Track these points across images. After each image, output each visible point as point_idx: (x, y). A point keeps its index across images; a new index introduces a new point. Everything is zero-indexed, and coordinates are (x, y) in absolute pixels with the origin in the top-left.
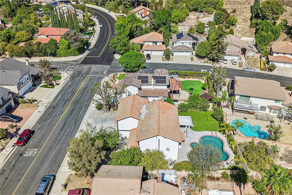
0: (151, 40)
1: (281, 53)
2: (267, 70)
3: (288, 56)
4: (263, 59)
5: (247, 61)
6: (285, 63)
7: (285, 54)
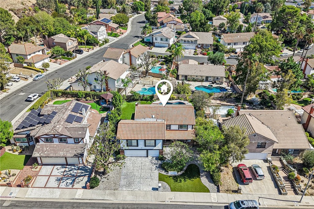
1: (32, 54)
2: (45, 70)
3: (37, 53)
4: (25, 65)
5: (21, 73)
6: (44, 60)
7: (34, 53)
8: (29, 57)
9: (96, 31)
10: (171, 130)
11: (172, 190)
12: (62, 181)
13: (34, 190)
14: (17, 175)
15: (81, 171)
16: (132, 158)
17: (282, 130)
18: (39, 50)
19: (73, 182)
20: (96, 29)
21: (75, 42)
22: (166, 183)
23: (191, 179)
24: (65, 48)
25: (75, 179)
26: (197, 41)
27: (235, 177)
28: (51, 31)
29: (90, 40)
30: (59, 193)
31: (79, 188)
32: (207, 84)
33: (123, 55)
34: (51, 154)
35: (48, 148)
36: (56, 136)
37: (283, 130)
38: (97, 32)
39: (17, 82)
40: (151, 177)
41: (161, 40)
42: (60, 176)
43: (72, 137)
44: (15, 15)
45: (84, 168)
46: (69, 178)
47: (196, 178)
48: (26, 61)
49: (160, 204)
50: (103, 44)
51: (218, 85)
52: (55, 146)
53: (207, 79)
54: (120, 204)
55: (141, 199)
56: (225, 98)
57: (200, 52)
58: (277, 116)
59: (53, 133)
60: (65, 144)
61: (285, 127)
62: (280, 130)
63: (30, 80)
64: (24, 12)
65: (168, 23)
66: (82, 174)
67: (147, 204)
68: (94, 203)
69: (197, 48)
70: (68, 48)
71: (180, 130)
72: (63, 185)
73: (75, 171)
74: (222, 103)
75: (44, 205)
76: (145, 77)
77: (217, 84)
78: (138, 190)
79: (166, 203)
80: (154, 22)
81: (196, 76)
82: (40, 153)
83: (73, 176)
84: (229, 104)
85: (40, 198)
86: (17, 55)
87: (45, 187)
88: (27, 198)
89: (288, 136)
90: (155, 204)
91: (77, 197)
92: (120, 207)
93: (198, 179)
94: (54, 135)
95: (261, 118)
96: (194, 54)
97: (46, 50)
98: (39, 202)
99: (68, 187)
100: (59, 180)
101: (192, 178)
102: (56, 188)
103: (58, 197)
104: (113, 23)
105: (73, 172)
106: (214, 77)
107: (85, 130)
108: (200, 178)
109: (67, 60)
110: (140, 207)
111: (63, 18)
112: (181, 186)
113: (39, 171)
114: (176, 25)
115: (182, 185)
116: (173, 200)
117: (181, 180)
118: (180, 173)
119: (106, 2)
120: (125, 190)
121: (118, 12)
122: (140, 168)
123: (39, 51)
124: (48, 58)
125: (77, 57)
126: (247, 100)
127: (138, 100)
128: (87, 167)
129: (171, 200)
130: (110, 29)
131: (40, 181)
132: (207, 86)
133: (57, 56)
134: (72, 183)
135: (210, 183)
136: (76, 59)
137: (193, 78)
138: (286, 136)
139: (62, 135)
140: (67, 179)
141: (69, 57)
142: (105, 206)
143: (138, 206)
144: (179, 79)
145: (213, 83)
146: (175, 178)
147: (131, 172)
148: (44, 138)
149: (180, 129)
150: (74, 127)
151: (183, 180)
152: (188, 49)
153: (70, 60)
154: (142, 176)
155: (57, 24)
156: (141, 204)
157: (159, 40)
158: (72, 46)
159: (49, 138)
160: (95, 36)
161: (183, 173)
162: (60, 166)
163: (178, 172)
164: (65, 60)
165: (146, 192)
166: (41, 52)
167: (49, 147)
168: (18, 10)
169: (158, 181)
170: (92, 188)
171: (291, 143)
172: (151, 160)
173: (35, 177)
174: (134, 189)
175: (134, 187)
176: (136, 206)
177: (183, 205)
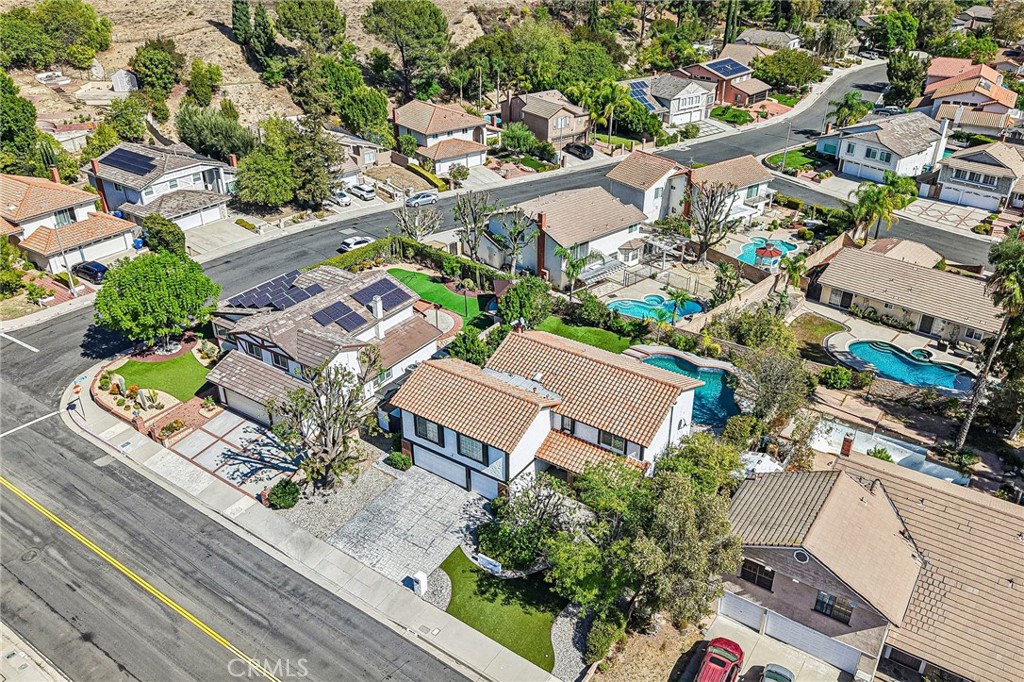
0: (46, 207)
1: (443, 133)
2: (452, 185)
3: (459, 136)
4: (413, 161)
5: (389, 180)
6: (467, 155)
7: (450, 133)
8: (431, 142)
9: (668, 97)
10: (576, 438)
11: (453, 610)
12: (231, 462)
13: (169, 457)
14: (165, 408)
15: (286, 456)
16: (430, 475)
17: (976, 592)
18: (465, 126)
19: (249, 475)
20: (672, 89)
21: (579, 119)
22: (450, 583)
23: (528, 607)
24: (542, 134)
25: (261, 468)
26: (1010, 180)
27: (682, 672)
28: (544, 80)
29: (631, 122)
30: (203, 486)
31: (248, 495)
32: (911, 343)
33: (670, 180)
34: (241, 386)
35: (244, 370)
36: (266, 344)
37: (983, 595)
38: (669, 101)
39: (365, 200)
40: (430, 547)
41: (868, 155)
42: (237, 448)
43: (296, 358)
44: (479, 25)
46: (249, 462)
47: (544, 611)
48: (420, 150)
49: (387, 628)
50: (673, 139)
51: (957, 361)
52: (262, 369)
53: (926, 326)
55: (356, 590)
56: (919, 409)
57: (1008, 225)
58: (992, 532)
59: (262, 336)
60: (283, 372)
61: (998, 587)
62: (970, 589)
63: (399, 202)
64: (504, 20)
65: (951, 100)
66: (282, 462)
67: (359, 610)
68: (249, 544)
69: (1002, 209)
70: (552, 134)
71: (602, 449)
72: (227, 471)
73: (274, 450)
74: (889, 422)
75: (157, 497)
76: (693, 262)
77: (956, 355)
78: (368, 564)
79: (406, 634)
80: (904, 92)
81: (886, 306)
82: (224, 374)
83: (262, 460)
84: (912, 434)
85: (165, 480)
86: (409, 131)
87: (191, 461)
88: (144, 468)
89: (991, 625)
90: (376, 621)
91: (227, 512)
92: (290, 583)
93: (549, 615)
94: (263, 340)
95: (916, 511)
96: (973, 230)
97: (488, 130)
98: (157, 486)
99: (232, 481)
100: (230, 456)
101: (531, 604)
102: (209, 472)
103: (195, 494)
104: (753, 77)
105: (269, 451)
106: (958, 326)
107: (333, 351)
108: (556, 616)
109: (530, 169)
110: (333, 608)
111: (598, 48)
112: (481, 611)
113: (210, 419)
114: (981, 110)
115: (488, 611)
116: (428, 637)
117: (495, 595)
118: (509, 574)
119: (787, 8)
120: (341, 547)
121: (808, 44)
122: (424, 511)
123: (465, 130)
124: (483, 152)
125: (567, 165)
126: (1011, 447)
127: (592, 324)
129: (422, 634)
130: (733, 97)
131: (193, 442)
132: (909, 351)
133: (513, 153)
134: (245, 475)
135: (575, 645)
136: (561, 171)
137: (870, 309)
138: (980, 621)
139: (276, 346)
140: (244, 462)
141: (545, 162)
142: (264, 564)
143: (331, 602)
144: (818, 299)
145: (942, 348)
146: (487, 581)
147: (395, 510)
148: (246, 341)
149: (602, 445)
150: (315, 337)
151: (503, 597)
152: (965, 206)
153: (538, 171)
154: (410, 533)
155: (574, 61)
156: (345, 603)
157: (859, 155)
158: (566, 132)
159: (282, 355)
160: (658, 109)
161: (520, 578)
162: (256, 426)
163: (508, 568)
164: (526, 168)
165: (384, 579)
166: (471, 132)
167: (248, 368)
168: (489, 13)
169: (437, 566)
170: (273, 506)
171: (986, 659)
172: (472, 501)
173: (191, 430)
174: (360, 557)
175: (365, 552)
176: (325, 600)
177: (444, 664)
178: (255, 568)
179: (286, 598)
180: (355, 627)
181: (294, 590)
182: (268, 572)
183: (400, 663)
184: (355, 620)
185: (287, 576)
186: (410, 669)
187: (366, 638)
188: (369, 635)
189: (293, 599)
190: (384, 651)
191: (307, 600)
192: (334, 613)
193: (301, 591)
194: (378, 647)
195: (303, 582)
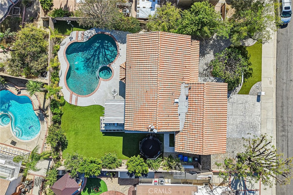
11: (260, 80)
15: (238, 187)
19: (253, 192)
22: (253, 86)
31: (260, 183)
40: (243, 103)
45: (233, 185)
47: (247, 51)
54: (277, 135)
55: (270, 114)
66: (241, 185)
67: (276, 107)
78: (260, 118)
90: (276, 99)
92: (281, 135)
93: (247, 49)
108: (246, 46)
110: (281, 114)
115: (255, 68)
116: (272, 80)
117: (250, 69)
120: (260, 131)
128: (232, 181)
143: (279, 116)
146: (247, 75)
147: (236, 127)
151: (249, 66)
154: (242, 114)
156: (276, 113)
165: (262, 108)
169: (249, 96)
174: (259, 122)
175: (257, 122)
176: (280, 119)
177: (277, 70)
178: (284, 150)
179: (287, 131)
180: (283, 102)
181: (283, 131)
182: (283, 145)
183: (285, 81)
184: (280, 105)
185: (280, 138)
186: (285, 77)
187: (284, 97)
188: (282, 96)
189: (286, 128)
190: (284, 88)
191: (284, 124)
192: (282, 112)
193: (282, 129)
194: (284, 91)
195: (278, 131)
